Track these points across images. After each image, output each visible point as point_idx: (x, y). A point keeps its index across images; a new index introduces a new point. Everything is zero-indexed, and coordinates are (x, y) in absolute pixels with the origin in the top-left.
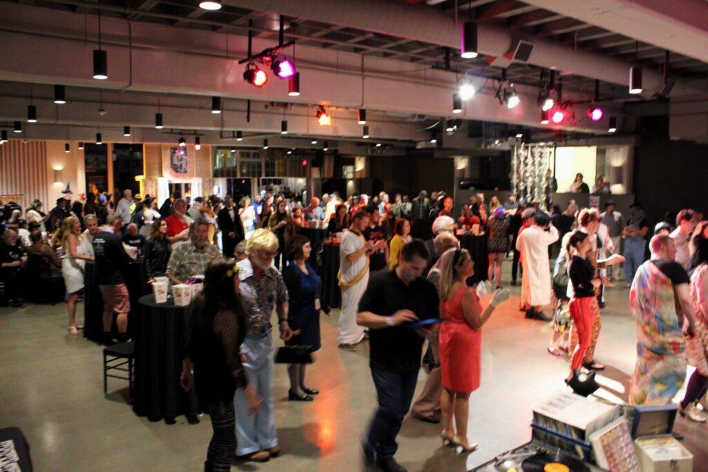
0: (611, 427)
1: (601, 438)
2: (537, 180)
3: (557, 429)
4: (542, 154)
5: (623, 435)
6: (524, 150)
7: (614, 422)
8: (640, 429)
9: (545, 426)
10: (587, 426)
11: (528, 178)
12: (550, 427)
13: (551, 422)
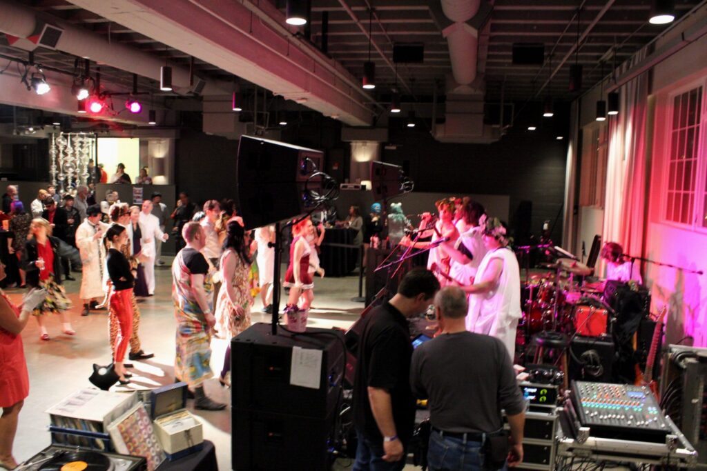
0: (129, 413)
1: (118, 426)
2: (78, 171)
3: (76, 428)
4: (82, 143)
5: (141, 419)
6: (63, 140)
7: (132, 409)
8: (158, 409)
9: (64, 427)
10: (104, 418)
11: (68, 168)
12: (69, 427)
13: (69, 422)
